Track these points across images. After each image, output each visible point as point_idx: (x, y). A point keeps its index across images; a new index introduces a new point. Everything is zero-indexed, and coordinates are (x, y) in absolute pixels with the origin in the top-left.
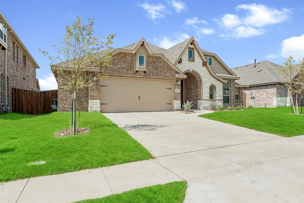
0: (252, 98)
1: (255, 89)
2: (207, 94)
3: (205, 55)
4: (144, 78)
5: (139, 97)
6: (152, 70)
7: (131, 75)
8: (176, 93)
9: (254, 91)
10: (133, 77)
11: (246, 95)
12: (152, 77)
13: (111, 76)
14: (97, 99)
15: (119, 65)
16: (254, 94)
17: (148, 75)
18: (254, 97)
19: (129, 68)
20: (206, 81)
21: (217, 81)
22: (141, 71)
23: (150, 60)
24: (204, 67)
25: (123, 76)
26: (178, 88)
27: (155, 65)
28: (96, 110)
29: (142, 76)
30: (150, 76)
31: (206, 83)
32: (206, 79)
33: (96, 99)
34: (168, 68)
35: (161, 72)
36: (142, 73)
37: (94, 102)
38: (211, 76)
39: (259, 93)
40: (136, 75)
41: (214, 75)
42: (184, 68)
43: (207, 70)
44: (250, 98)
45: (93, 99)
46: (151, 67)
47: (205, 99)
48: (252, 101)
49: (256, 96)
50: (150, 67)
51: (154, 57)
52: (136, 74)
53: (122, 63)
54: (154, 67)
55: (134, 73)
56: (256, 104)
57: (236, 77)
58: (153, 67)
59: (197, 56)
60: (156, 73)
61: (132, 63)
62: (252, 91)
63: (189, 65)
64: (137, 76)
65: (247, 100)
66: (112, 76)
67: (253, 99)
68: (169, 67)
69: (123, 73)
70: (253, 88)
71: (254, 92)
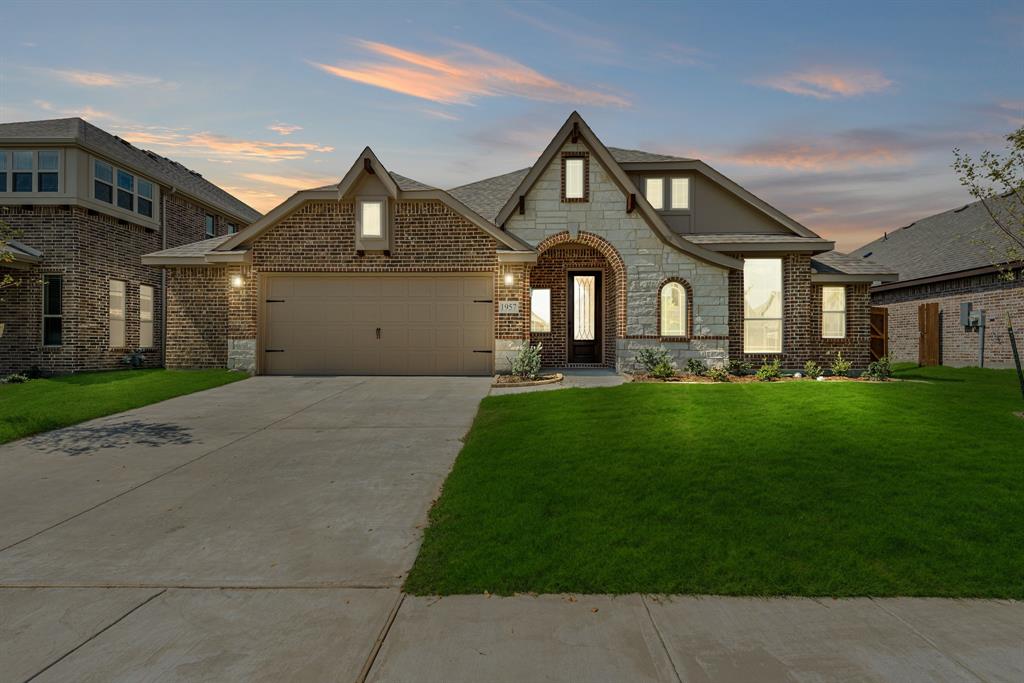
0: (968, 328)
1: (986, 289)
2: (648, 314)
3: (629, 173)
4: (387, 271)
5: (378, 330)
6: (413, 244)
7: (344, 266)
8: (502, 315)
9: (982, 295)
10: (352, 271)
11: (945, 316)
12: (413, 265)
13: (287, 271)
14: (248, 338)
15: (310, 239)
16: (978, 308)
17: (400, 262)
18: (976, 322)
19: (338, 246)
20: (641, 269)
21: (699, 263)
22: (376, 252)
23: (408, 214)
24: (634, 215)
25: (320, 271)
26: (509, 299)
27: (426, 227)
28: (245, 367)
29: (378, 265)
30: (405, 266)
31: (642, 276)
32: (643, 262)
33: (244, 338)
34: (471, 234)
35: (446, 250)
36: (379, 257)
37: (239, 346)
38: (668, 249)
39: (1005, 302)
40: (360, 265)
41: (674, 241)
42: (543, 226)
43: (644, 225)
44: (963, 329)
45: (236, 338)
46: (409, 235)
47: (640, 333)
48: (968, 340)
49: (987, 320)
50: (406, 236)
51: (421, 204)
52: (361, 262)
53: (319, 231)
54: (422, 234)
55: (354, 258)
56: (987, 353)
57: (818, 240)
58: (417, 234)
59: (599, 179)
60: (430, 254)
61: (349, 230)
62: (970, 297)
63: (565, 214)
64: (365, 266)
65: (950, 335)
66: (290, 271)
67: (973, 334)
68: (476, 229)
69: (322, 262)
70: (974, 283)
71: (981, 301)
